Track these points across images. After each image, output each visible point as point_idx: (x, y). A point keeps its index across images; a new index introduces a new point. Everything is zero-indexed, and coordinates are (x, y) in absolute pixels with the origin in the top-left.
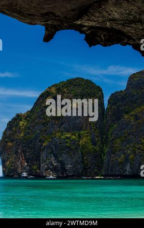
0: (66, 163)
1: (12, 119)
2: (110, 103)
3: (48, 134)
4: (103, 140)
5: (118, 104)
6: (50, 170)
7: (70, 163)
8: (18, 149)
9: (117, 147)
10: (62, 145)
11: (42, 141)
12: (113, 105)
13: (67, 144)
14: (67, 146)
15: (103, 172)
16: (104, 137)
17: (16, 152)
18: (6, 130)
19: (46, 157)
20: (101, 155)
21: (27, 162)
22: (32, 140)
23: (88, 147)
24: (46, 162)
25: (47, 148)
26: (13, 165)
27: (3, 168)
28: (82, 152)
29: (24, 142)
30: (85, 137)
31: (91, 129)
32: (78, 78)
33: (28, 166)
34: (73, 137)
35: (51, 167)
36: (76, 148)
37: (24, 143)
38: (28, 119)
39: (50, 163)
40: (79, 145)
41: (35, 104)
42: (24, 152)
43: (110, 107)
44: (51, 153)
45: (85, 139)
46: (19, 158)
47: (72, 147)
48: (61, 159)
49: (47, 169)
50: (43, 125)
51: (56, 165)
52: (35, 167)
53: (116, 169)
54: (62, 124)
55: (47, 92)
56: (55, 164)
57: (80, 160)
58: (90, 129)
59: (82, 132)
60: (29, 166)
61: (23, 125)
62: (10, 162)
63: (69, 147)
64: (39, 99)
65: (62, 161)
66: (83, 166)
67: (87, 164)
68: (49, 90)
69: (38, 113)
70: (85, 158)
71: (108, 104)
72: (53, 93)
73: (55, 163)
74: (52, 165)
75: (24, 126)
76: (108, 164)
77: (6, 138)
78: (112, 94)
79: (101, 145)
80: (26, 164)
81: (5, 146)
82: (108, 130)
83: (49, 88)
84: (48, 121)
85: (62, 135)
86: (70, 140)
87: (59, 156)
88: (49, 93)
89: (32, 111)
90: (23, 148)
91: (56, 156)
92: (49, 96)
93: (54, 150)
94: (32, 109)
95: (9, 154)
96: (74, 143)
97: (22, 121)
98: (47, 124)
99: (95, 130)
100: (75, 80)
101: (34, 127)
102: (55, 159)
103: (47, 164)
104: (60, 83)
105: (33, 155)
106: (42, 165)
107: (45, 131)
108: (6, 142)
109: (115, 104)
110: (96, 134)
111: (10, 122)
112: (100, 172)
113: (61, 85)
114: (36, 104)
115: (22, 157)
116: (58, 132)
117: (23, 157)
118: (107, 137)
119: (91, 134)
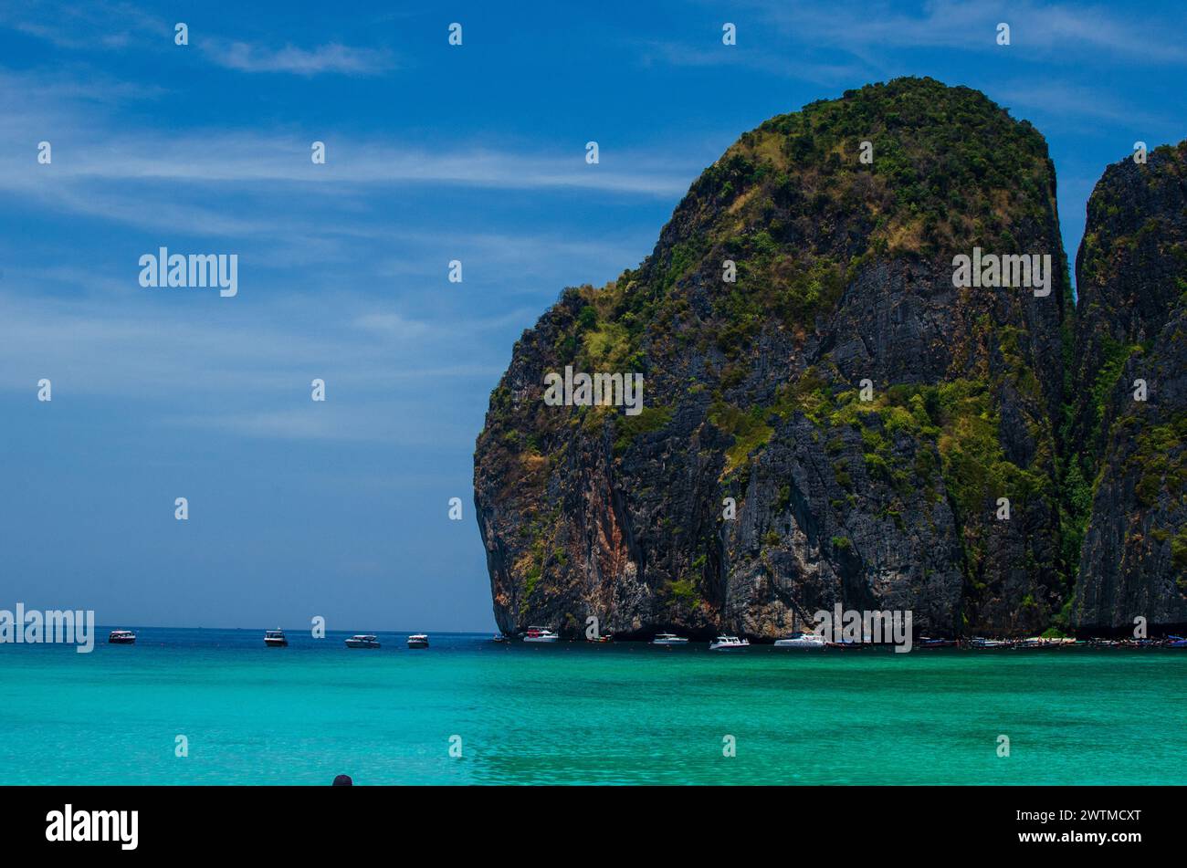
0: (873, 562)
1: (542, 320)
2: (1102, 218)
3: (751, 398)
4: (1064, 429)
5: (1150, 223)
6: (784, 598)
7: (894, 559)
8: (581, 483)
9: (1161, 469)
10: (845, 459)
11: (718, 442)
12: (1120, 232)
13: (869, 456)
14: (870, 465)
15: (1077, 609)
16: (1071, 412)
17: (573, 505)
18: (508, 380)
19: (759, 526)
20: (1056, 518)
21: (640, 557)
22: (661, 438)
23: (983, 473)
24: (755, 554)
25: (762, 479)
26: (556, 574)
27: (496, 591)
28: (951, 500)
29: (620, 444)
30: (965, 411)
31: (996, 366)
32: (907, 84)
33: (641, 578)
34: (901, 415)
35: (789, 583)
36: (922, 480)
37: (617, 453)
38: (629, 315)
39: (778, 560)
40: (939, 461)
41: (667, 230)
42: (618, 500)
43: (1104, 242)
44: (785, 504)
45: (963, 428)
46: (591, 536)
47: (899, 474)
48: (840, 540)
49: (763, 598)
50: (723, 348)
51: (815, 575)
52: (681, 586)
53: (1153, 596)
54: (830, 342)
55: (737, 162)
56: (810, 568)
57: (943, 545)
58: (991, 369)
59: (945, 388)
60: (653, 581)
61: (608, 350)
62: (538, 561)
63: (882, 474)
64: (687, 204)
65: (847, 549)
66: (958, 577)
67: (981, 565)
68: (744, 150)
69: (693, 280)
70: (968, 531)
71: (1090, 226)
72: (771, 170)
73: (810, 560)
74: (795, 573)
75: (612, 356)
76: (1107, 567)
77: (508, 425)
78: (1111, 168)
79: (1057, 460)
80: (630, 567)
81: (507, 469)
82: (1092, 372)
83: (747, 140)
84: (750, 330)
85: (834, 403)
86: (884, 433)
87: (830, 522)
88: (750, 170)
89: (649, 273)
90: (613, 480)
91: (812, 524)
92: (749, 184)
93: (805, 490)
94: (651, 262)
95: (529, 516)
96: (908, 452)
97: (597, 330)
98: (747, 346)
99: (1022, 372)
100: (892, 90)
101: (668, 360)
102: (810, 542)
103: (762, 570)
104: (808, 110)
105: (669, 519)
106: (736, 575)
107: (738, 382)
108: (513, 448)
109: (1127, 223)
110: (1027, 398)
111: (528, 337)
112: (1057, 611)
113: (815, 123)
114: (672, 232)
115: (607, 527)
116: (810, 388)
117: (616, 532)
118: (1088, 416)
119: (999, 397)
